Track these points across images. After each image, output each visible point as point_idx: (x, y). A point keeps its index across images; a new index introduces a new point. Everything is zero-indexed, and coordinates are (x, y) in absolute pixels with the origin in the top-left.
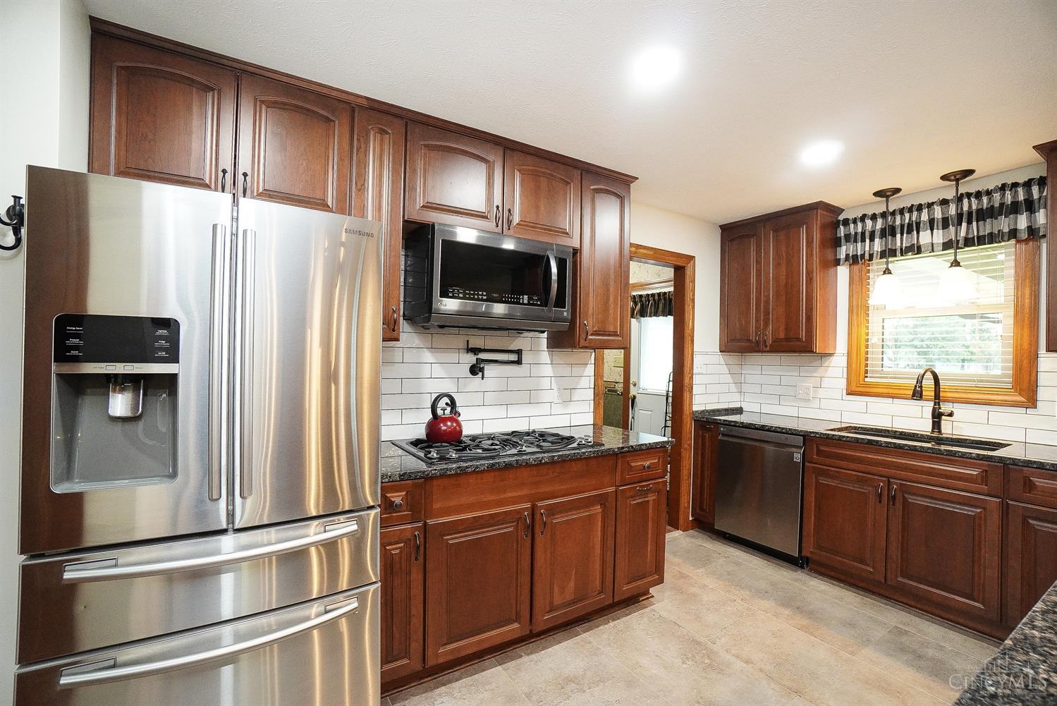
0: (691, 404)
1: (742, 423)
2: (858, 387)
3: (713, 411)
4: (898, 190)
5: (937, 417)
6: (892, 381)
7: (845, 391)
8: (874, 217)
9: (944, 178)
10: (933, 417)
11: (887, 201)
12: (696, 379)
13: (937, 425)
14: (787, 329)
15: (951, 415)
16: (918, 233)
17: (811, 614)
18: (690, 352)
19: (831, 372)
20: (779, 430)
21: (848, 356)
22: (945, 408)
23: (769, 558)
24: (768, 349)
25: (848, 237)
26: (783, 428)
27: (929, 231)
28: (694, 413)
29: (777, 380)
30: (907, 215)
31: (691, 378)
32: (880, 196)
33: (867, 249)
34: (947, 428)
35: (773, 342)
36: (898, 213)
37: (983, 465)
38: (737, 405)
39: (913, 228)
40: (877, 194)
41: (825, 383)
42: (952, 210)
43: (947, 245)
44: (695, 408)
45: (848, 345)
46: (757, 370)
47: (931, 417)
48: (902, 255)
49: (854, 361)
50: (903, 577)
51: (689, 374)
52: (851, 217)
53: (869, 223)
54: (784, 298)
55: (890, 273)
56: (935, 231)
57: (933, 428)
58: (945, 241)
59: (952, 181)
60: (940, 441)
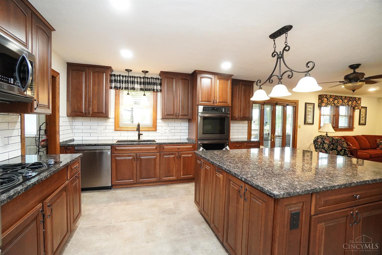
0: (59, 140)
1: (86, 144)
2: (118, 128)
3: (66, 141)
4: (131, 71)
5: (139, 135)
6: (127, 126)
7: (114, 130)
8: (123, 76)
9: (142, 71)
10: (138, 135)
11: (129, 73)
12: (61, 128)
13: (139, 138)
14: (98, 109)
15: (142, 135)
16: (134, 84)
17: (125, 200)
18: (58, 116)
19: (109, 124)
20: (102, 145)
21: (115, 119)
22: (141, 133)
23: (99, 191)
24: (90, 116)
25: (115, 81)
26: (103, 144)
27: (137, 84)
28: (60, 143)
29: (89, 127)
30: (132, 78)
31: (59, 128)
32: (127, 71)
33: (121, 86)
34: (142, 138)
35: (92, 113)
36: (129, 77)
37: (156, 145)
38: (72, 138)
39: (133, 82)
40: (126, 70)
41: (107, 127)
42: (142, 80)
43: (141, 89)
44: (61, 141)
45: (115, 115)
46: (81, 124)
47: (138, 136)
48: (130, 90)
49: (117, 120)
50: (140, 179)
51: (58, 126)
52: (116, 74)
53: (121, 78)
54: (97, 98)
55: (129, 94)
56: (138, 85)
57: (138, 138)
58: (141, 88)
59: (144, 73)
60: (141, 141)
